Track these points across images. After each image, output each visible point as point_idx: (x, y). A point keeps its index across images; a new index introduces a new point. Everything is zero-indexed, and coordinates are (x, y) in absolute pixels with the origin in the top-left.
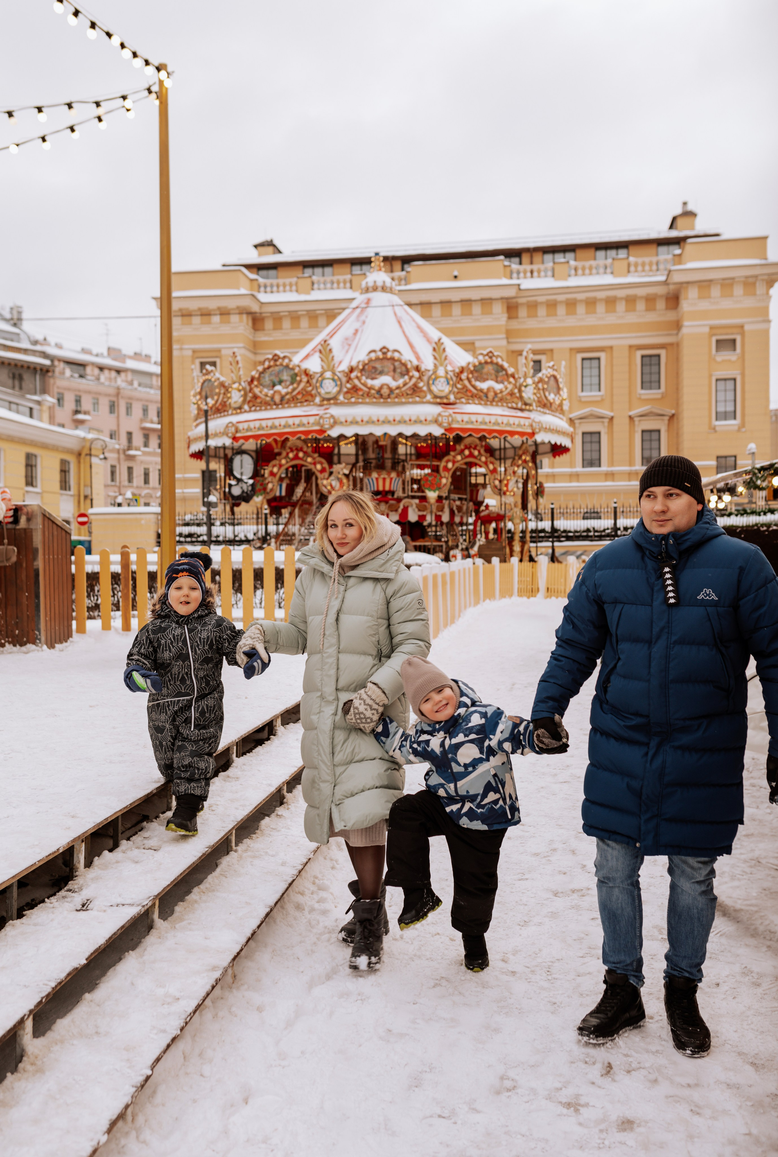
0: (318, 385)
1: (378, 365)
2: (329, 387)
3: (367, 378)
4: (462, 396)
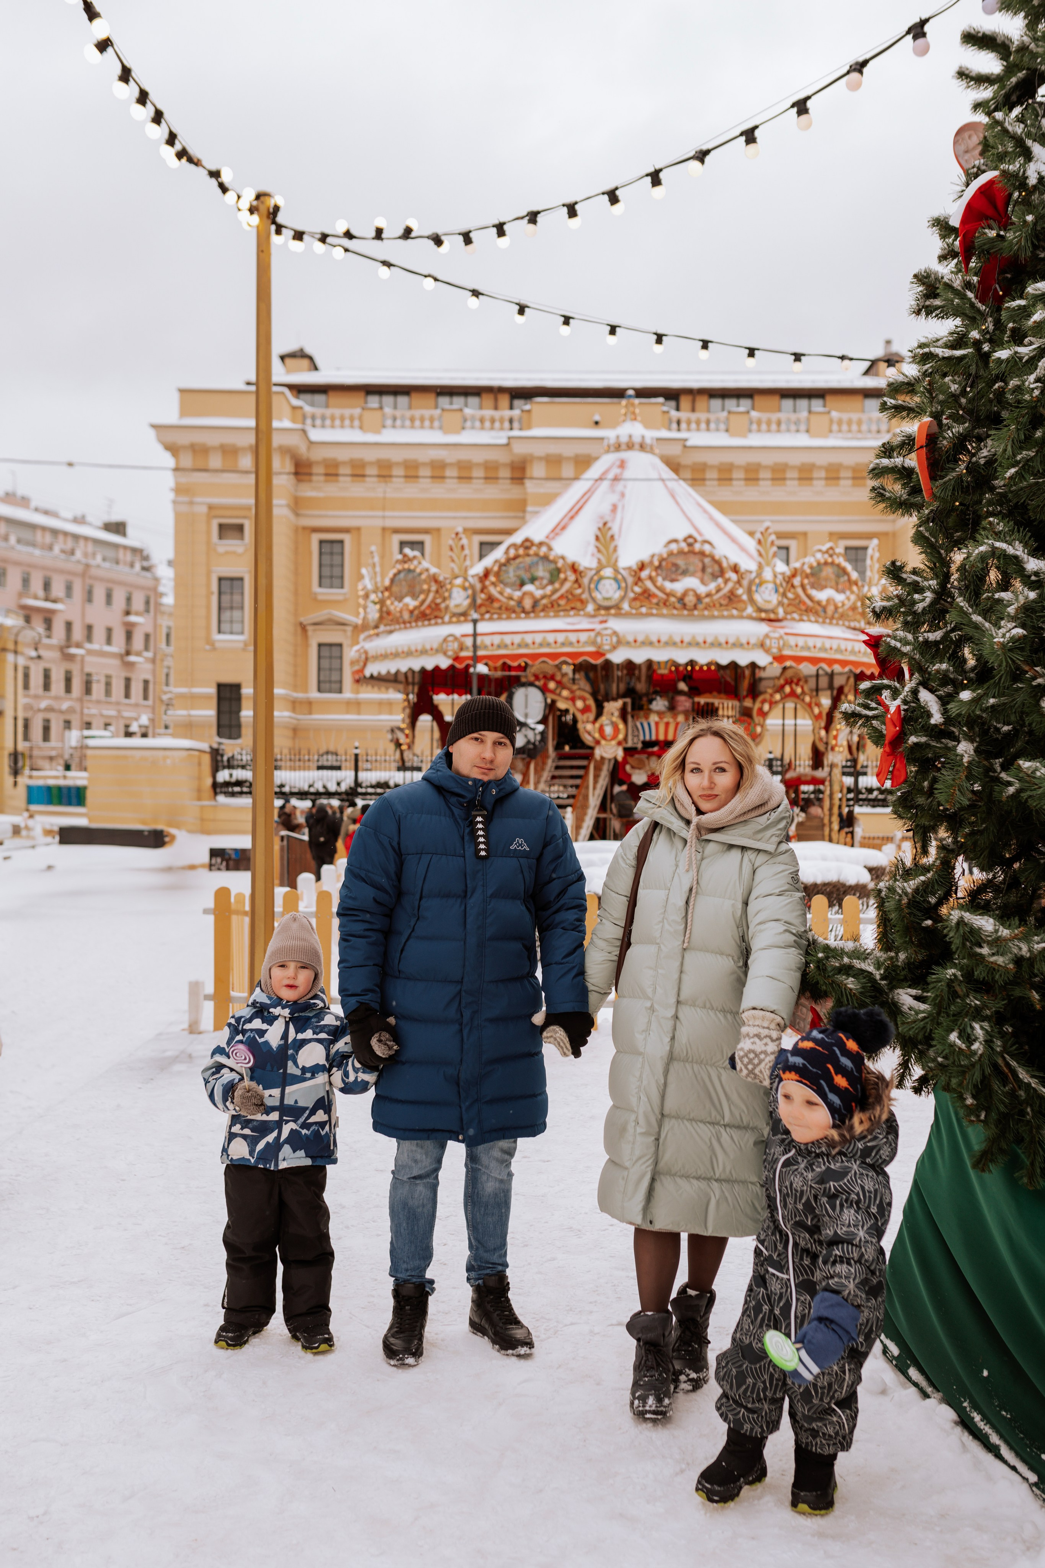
0: (592, 586)
1: (681, 562)
2: (609, 590)
3: (664, 579)
4: (794, 609)
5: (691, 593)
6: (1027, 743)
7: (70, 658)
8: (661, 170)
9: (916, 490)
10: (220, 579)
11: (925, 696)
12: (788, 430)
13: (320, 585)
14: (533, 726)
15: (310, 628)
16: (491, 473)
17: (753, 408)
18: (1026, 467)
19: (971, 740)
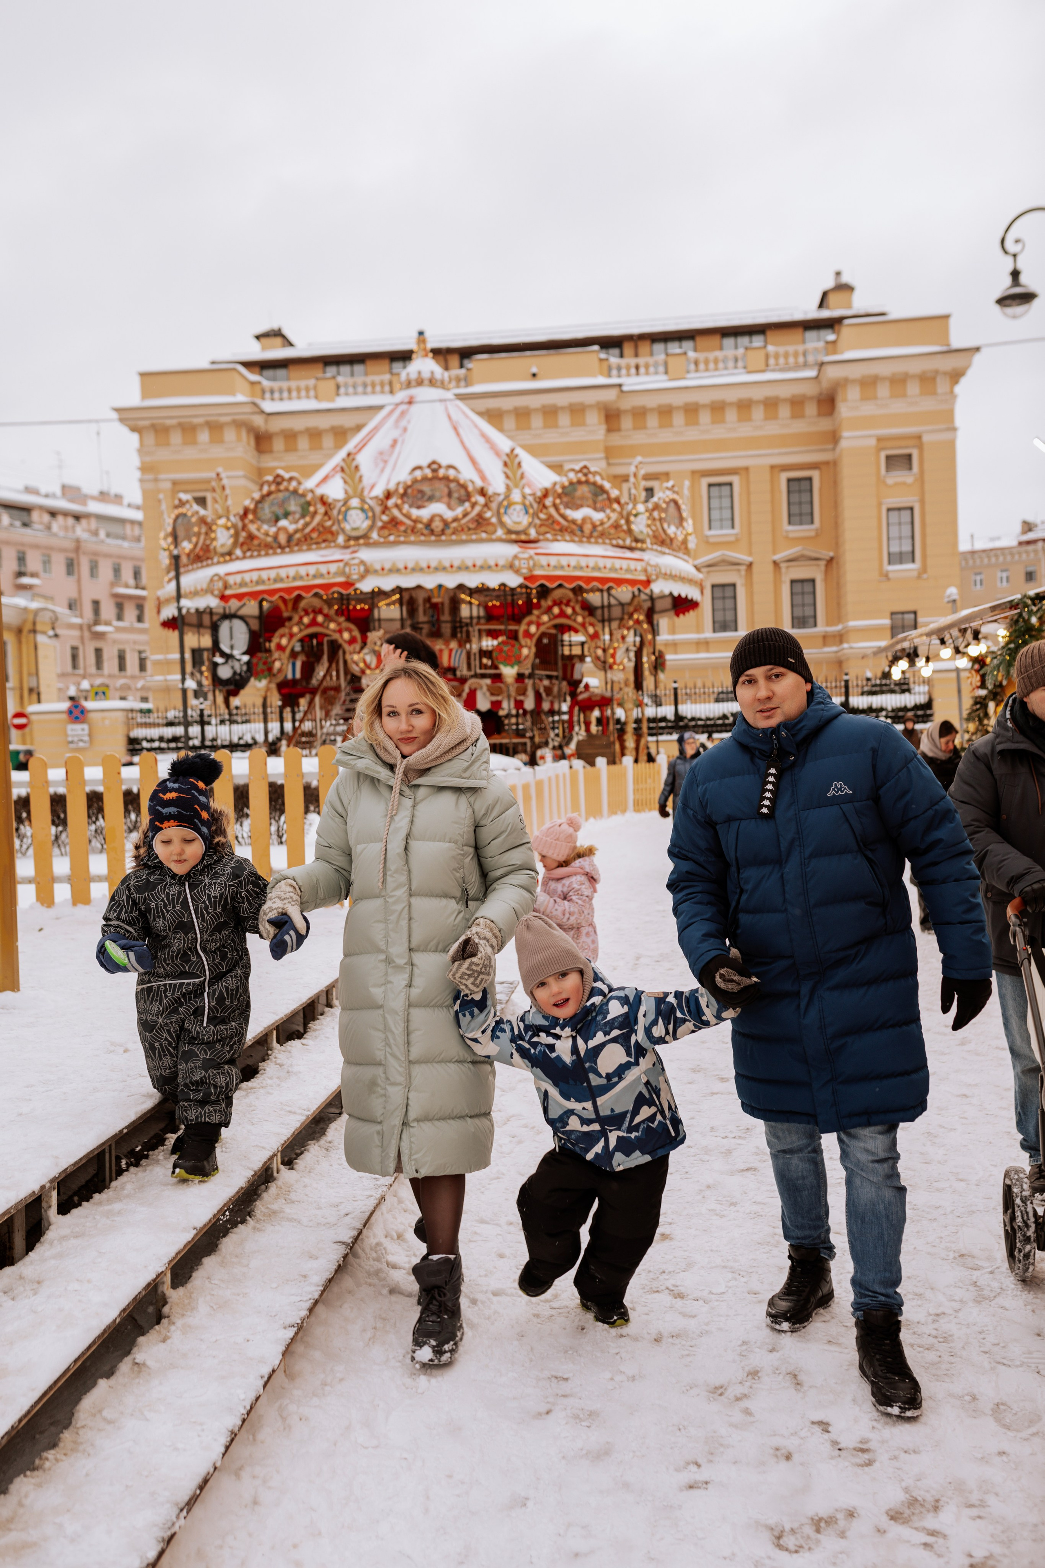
0: (341, 517)
1: (426, 488)
2: (357, 521)
3: (411, 506)
4: (547, 529)
5: (437, 519)
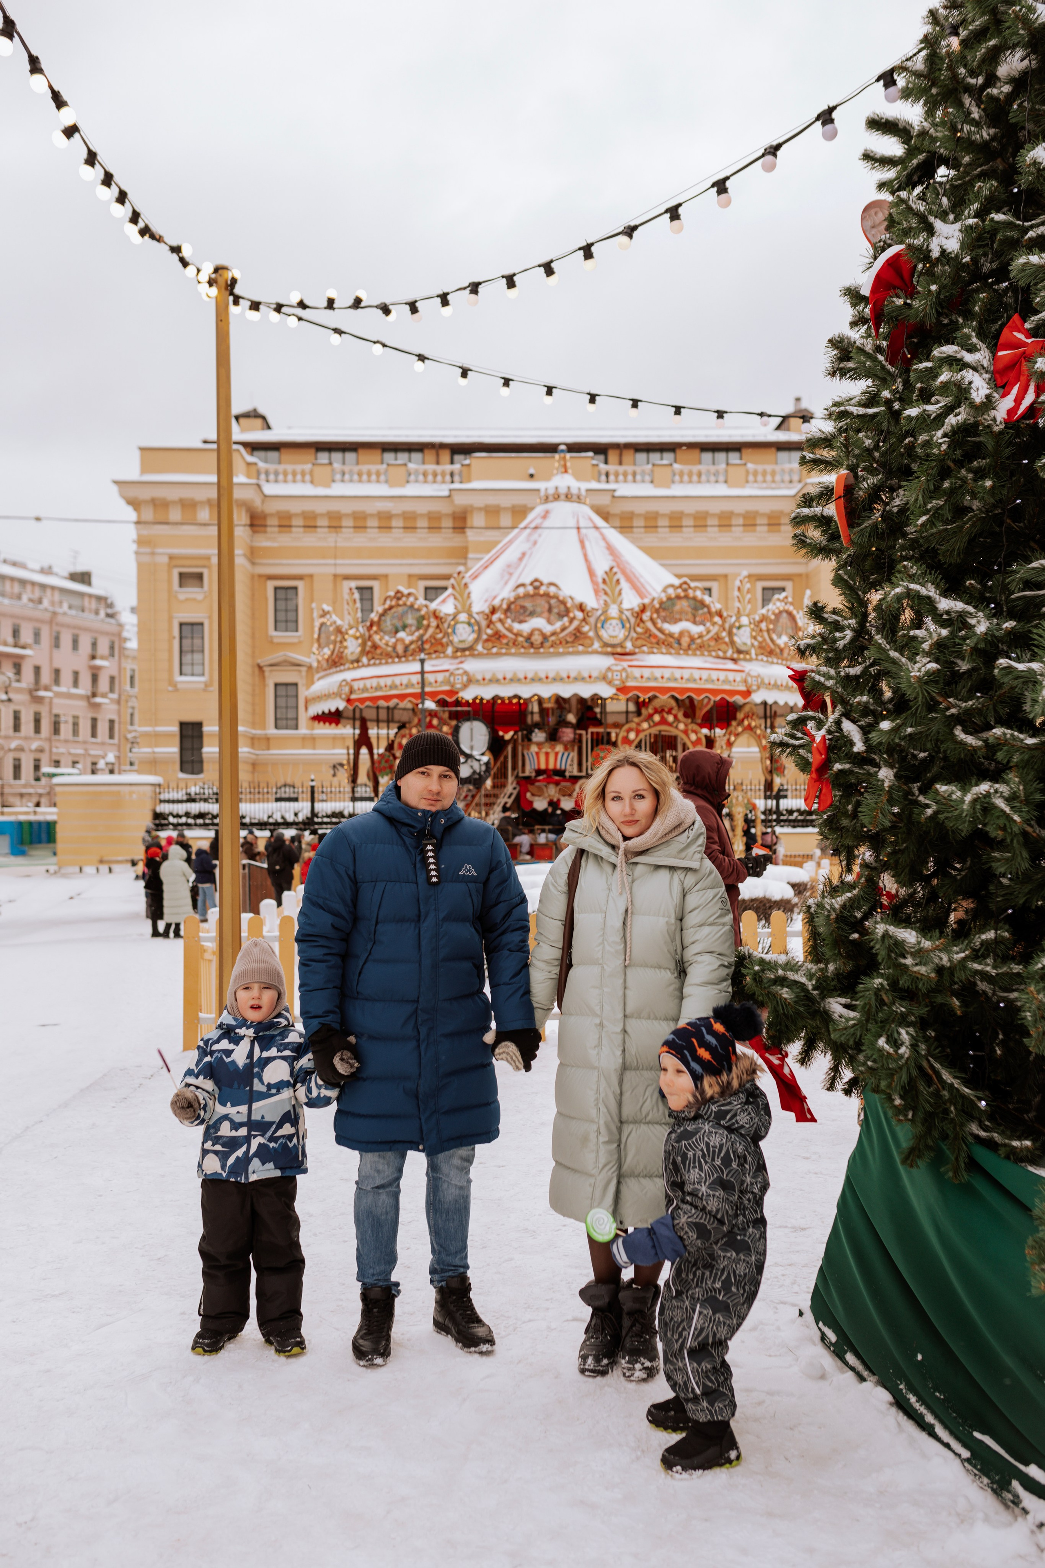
0: (450, 630)
1: (528, 604)
2: (464, 634)
3: (513, 618)
4: (642, 645)
5: (537, 630)
6: (942, 768)
7: (39, 700)
8: (592, 244)
9: (834, 537)
10: (181, 625)
11: (847, 726)
12: (708, 481)
13: (276, 629)
14: (478, 757)
15: (266, 669)
16: (434, 523)
17: (676, 461)
18: (936, 514)
19: (891, 767)
